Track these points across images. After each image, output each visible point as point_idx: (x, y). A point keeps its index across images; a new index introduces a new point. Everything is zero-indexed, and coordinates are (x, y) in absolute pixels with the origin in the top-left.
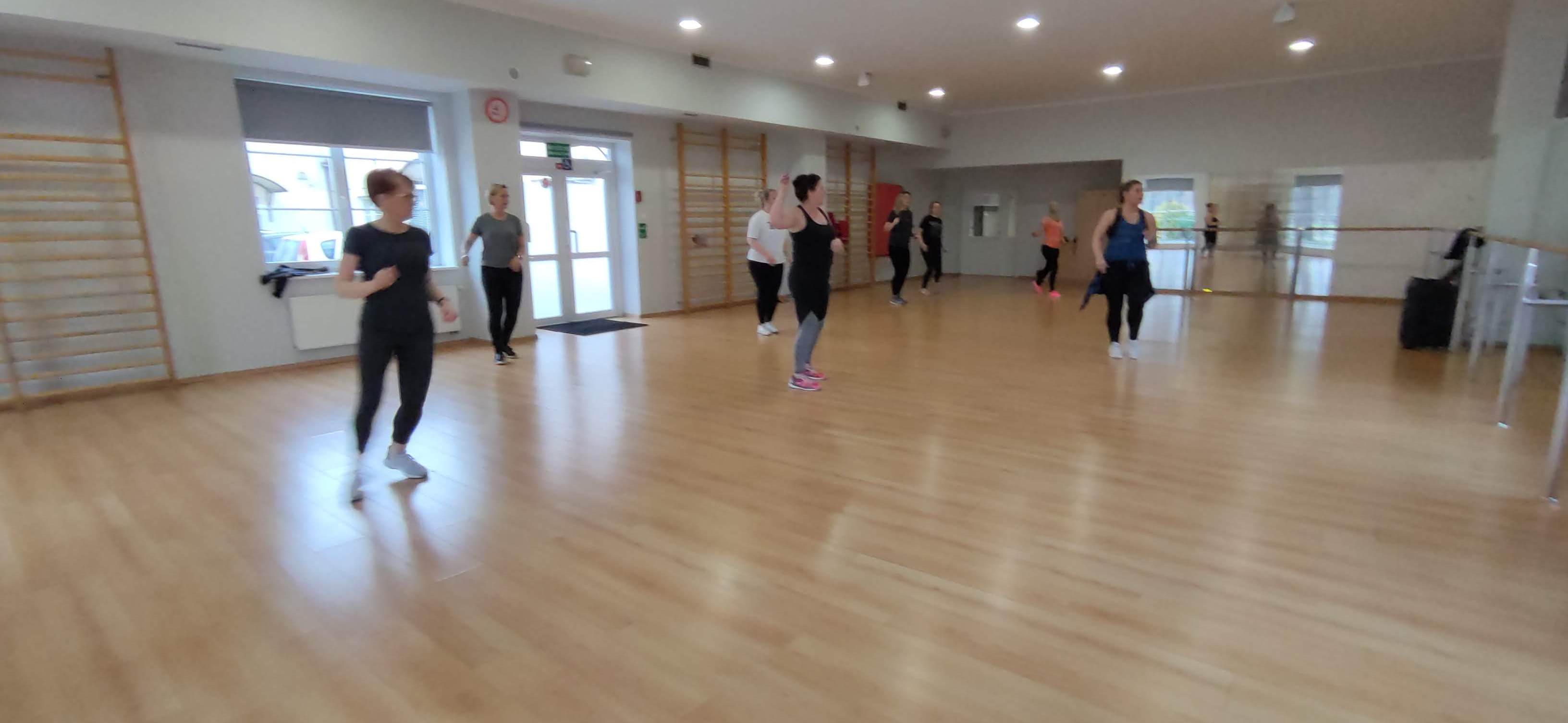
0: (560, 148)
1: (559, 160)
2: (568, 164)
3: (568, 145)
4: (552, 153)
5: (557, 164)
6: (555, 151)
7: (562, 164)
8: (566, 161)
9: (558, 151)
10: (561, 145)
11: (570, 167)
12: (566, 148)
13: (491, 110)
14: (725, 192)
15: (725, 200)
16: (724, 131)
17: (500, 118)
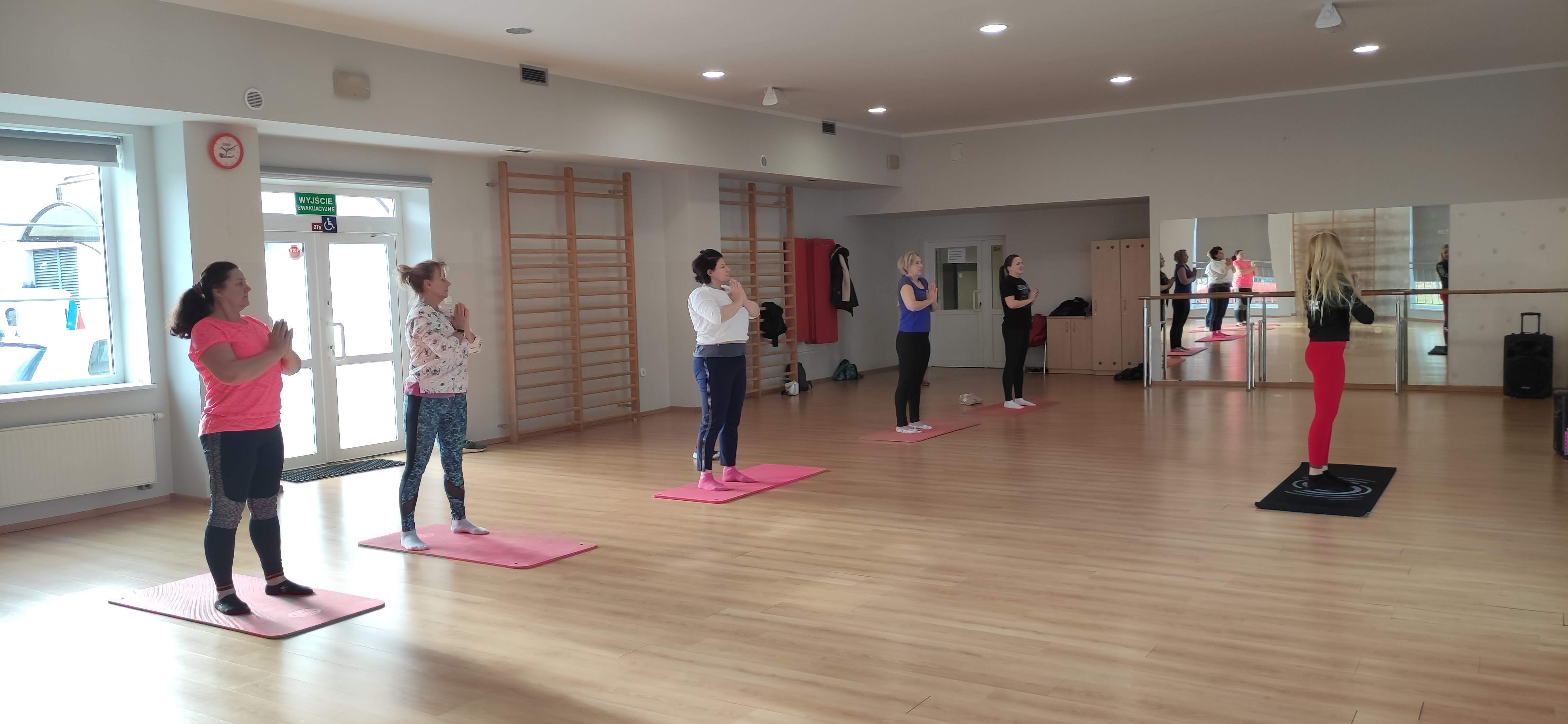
0: (318, 201)
1: (317, 219)
2: (332, 224)
3: (331, 197)
4: (303, 208)
5: (313, 224)
6: (310, 205)
7: (322, 225)
8: (328, 219)
9: (314, 205)
10: (320, 196)
11: (334, 228)
12: (329, 201)
13: (217, 151)
14: (572, 259)
15: (572, 272)
16: (568, 171)
17: (231, 162)
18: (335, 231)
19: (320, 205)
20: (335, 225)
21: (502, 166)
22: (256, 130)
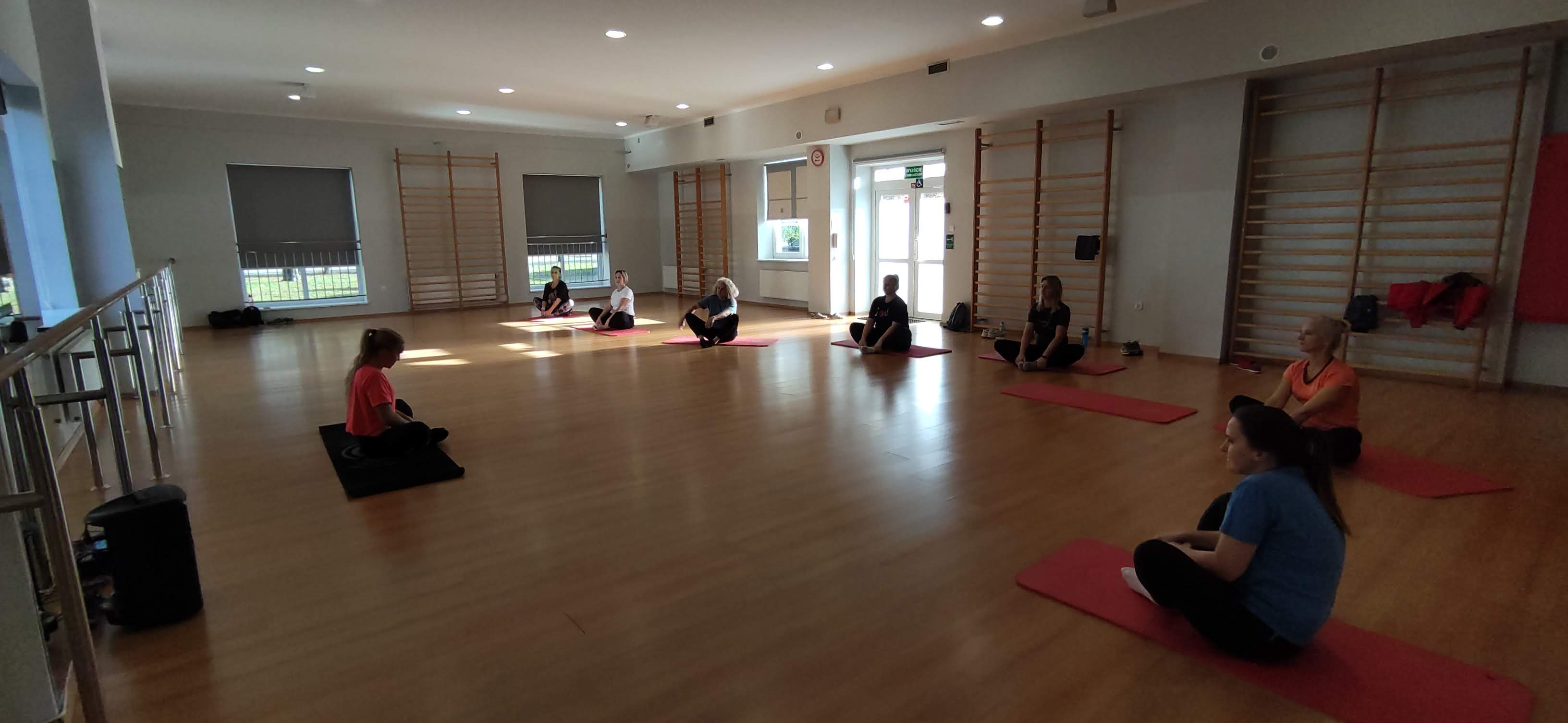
0: (914, 170)
1: (914, 180)
2: (920, 182)
3: (921, 167)
4: (909, 175)
5: (912, 184)
6: (911, 173)
7: (915, 184)
8: (919, 180)
9: (913, 173)
10: (916, 167)
11: (921, 185)
12: (920, 169)
13: (814, 158)
14: (1038, 198)
15: (1037, 208)
16: (1040, 123)
17: (819, 163)
18: (922, 187)
19: (916, 172)
20: (922, 183)
21: (979, 132)
22: (829, 145)
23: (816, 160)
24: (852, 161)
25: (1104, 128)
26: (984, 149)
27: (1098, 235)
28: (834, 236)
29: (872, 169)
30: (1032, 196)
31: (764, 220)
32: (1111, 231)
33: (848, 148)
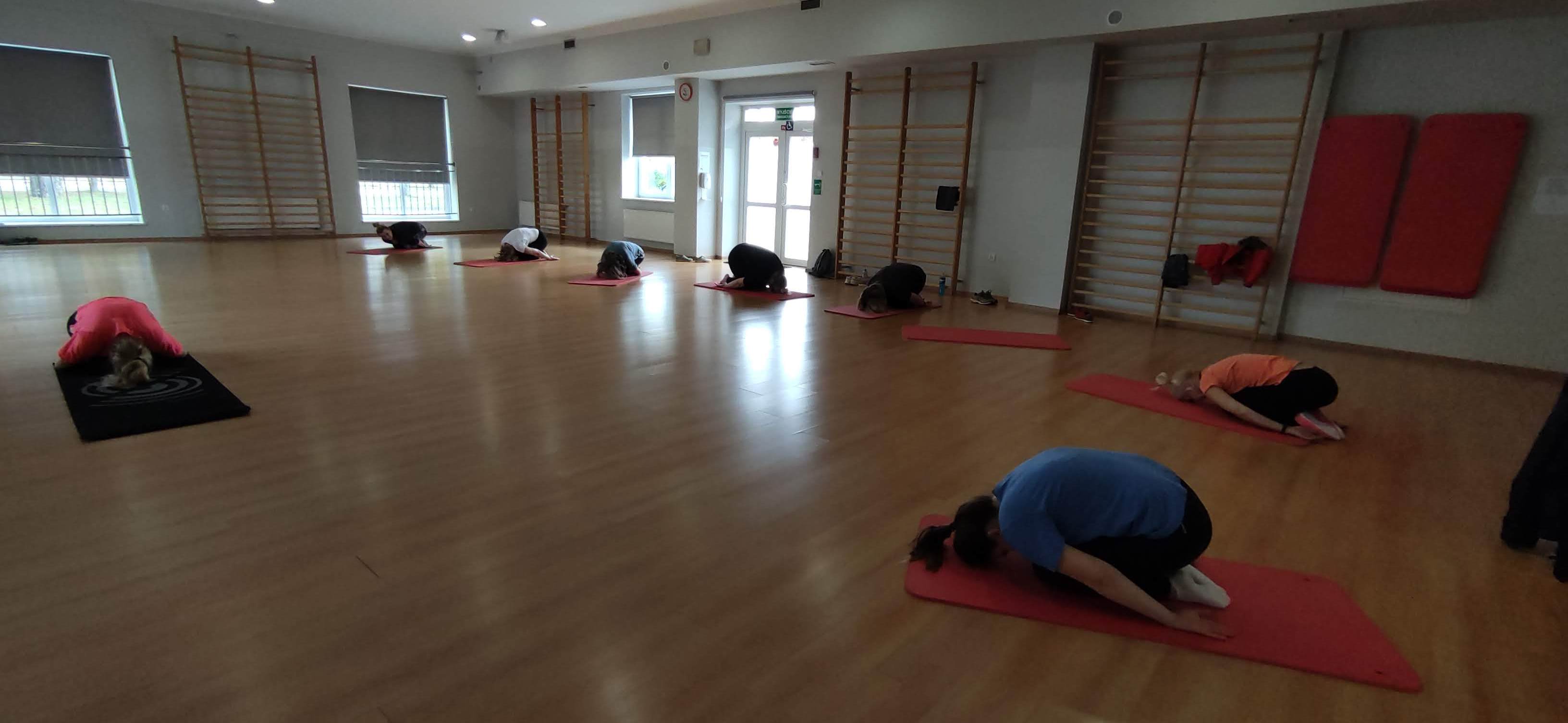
0: (785, 112)
1: (784, 123)
2: (790, 125)
3: (791, 109)
4: (779, 117)
5: (782, 126)
7: (785, 126)
8: (789, 123)
9: (783, 115)
10: (787, 109)
12: (790, 111)
13: (682, 94)
14: (903, 146)
15: (902, 156)
16: (908, 70)
17: (687, 97)
18: (792, 129)
19: (786, 114)
20: (792, 126)
21: (849, 75)
22: (698, 79)
23: (684, 94)
24: (722, 99)
25: (967, 80)
26: (853, 93)
27: (958, 186)
28: (702, 176)
29: (743, 109)
30: (898, 143)
31: (628, 156)
32: (970, 184)
33: (718, 85)
